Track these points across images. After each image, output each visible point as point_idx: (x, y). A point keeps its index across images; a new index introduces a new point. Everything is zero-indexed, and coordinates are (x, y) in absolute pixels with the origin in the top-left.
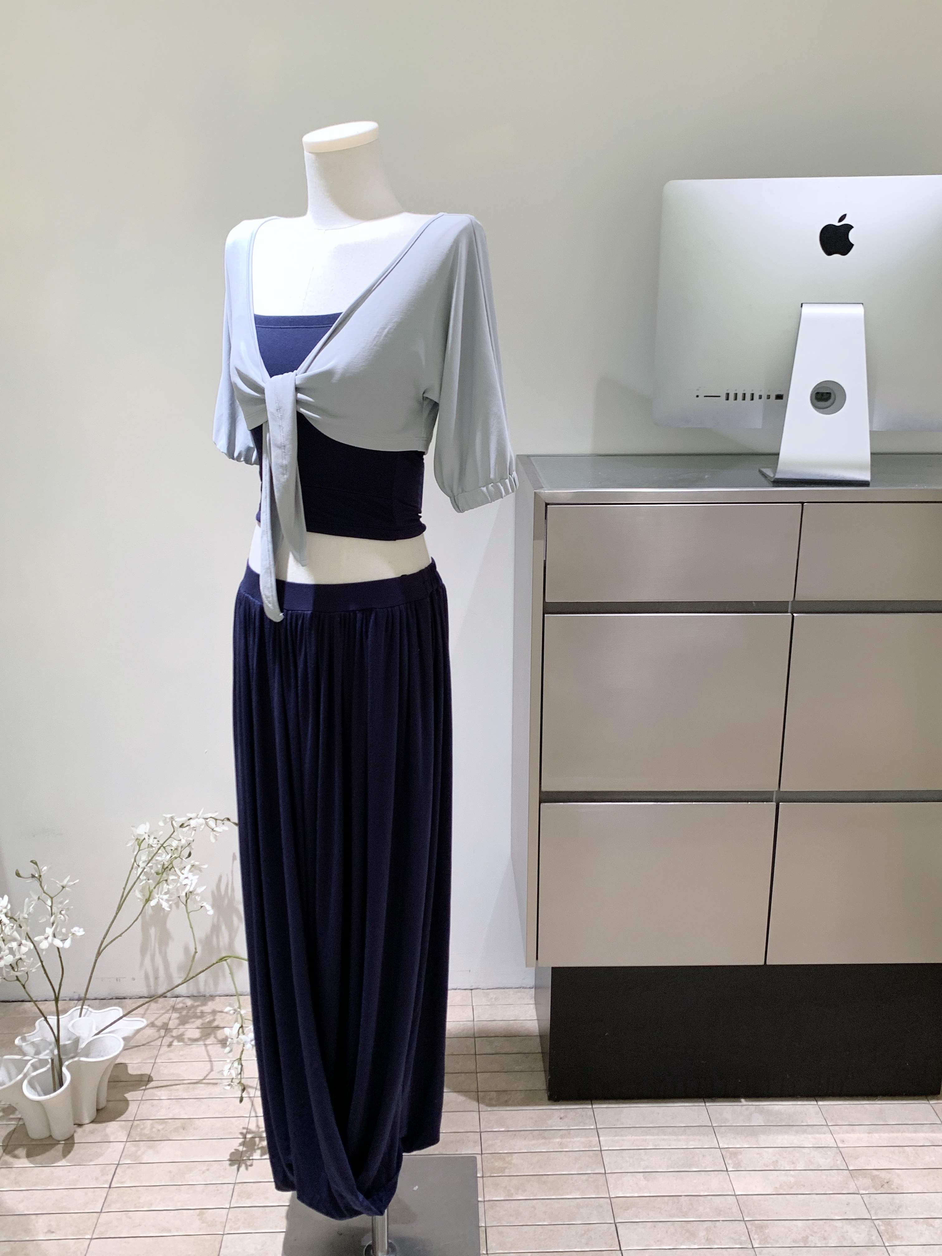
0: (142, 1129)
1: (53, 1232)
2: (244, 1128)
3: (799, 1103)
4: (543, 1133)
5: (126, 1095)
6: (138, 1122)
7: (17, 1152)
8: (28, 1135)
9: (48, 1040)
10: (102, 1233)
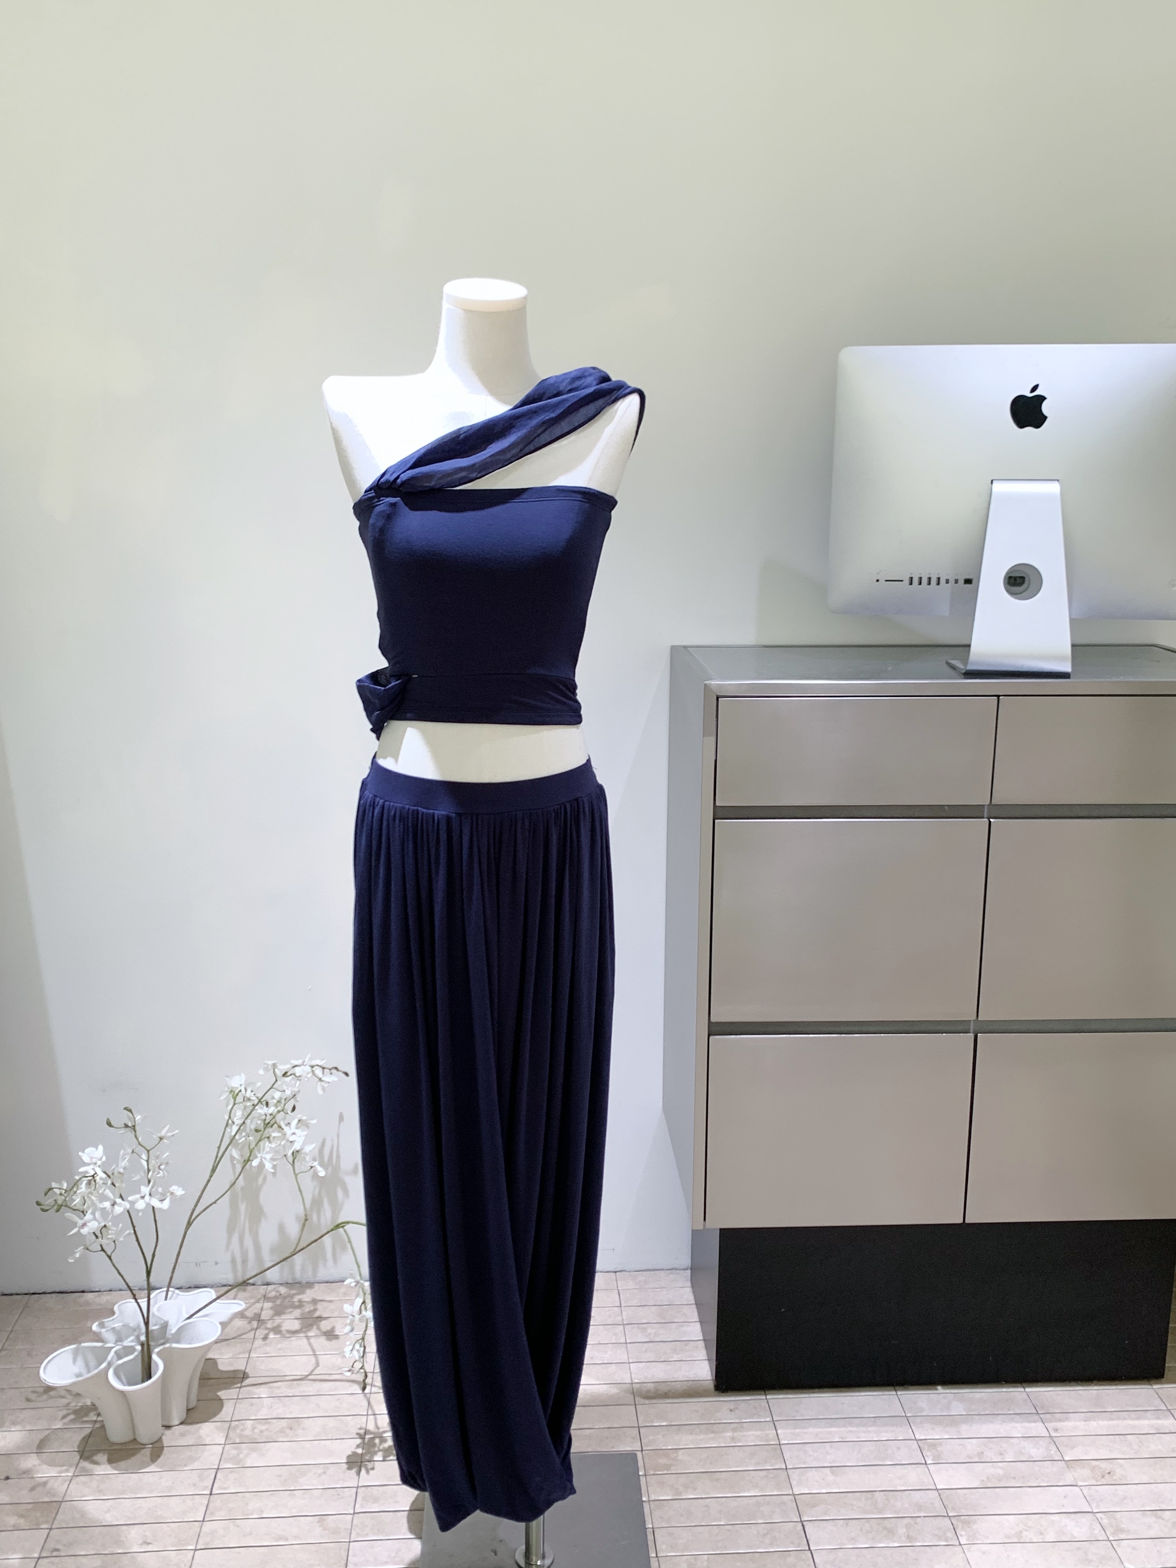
0: (242, 1430)
1: (149, 1544)
2: (360, 1429)
3: (1004, 1390)
4: (711, 1427)
5: (219, 1394)
6: (236, 1423)
7: (96, 1458)
8: (108, 1439)
9: (131, 1325)
10: (208, 1543)
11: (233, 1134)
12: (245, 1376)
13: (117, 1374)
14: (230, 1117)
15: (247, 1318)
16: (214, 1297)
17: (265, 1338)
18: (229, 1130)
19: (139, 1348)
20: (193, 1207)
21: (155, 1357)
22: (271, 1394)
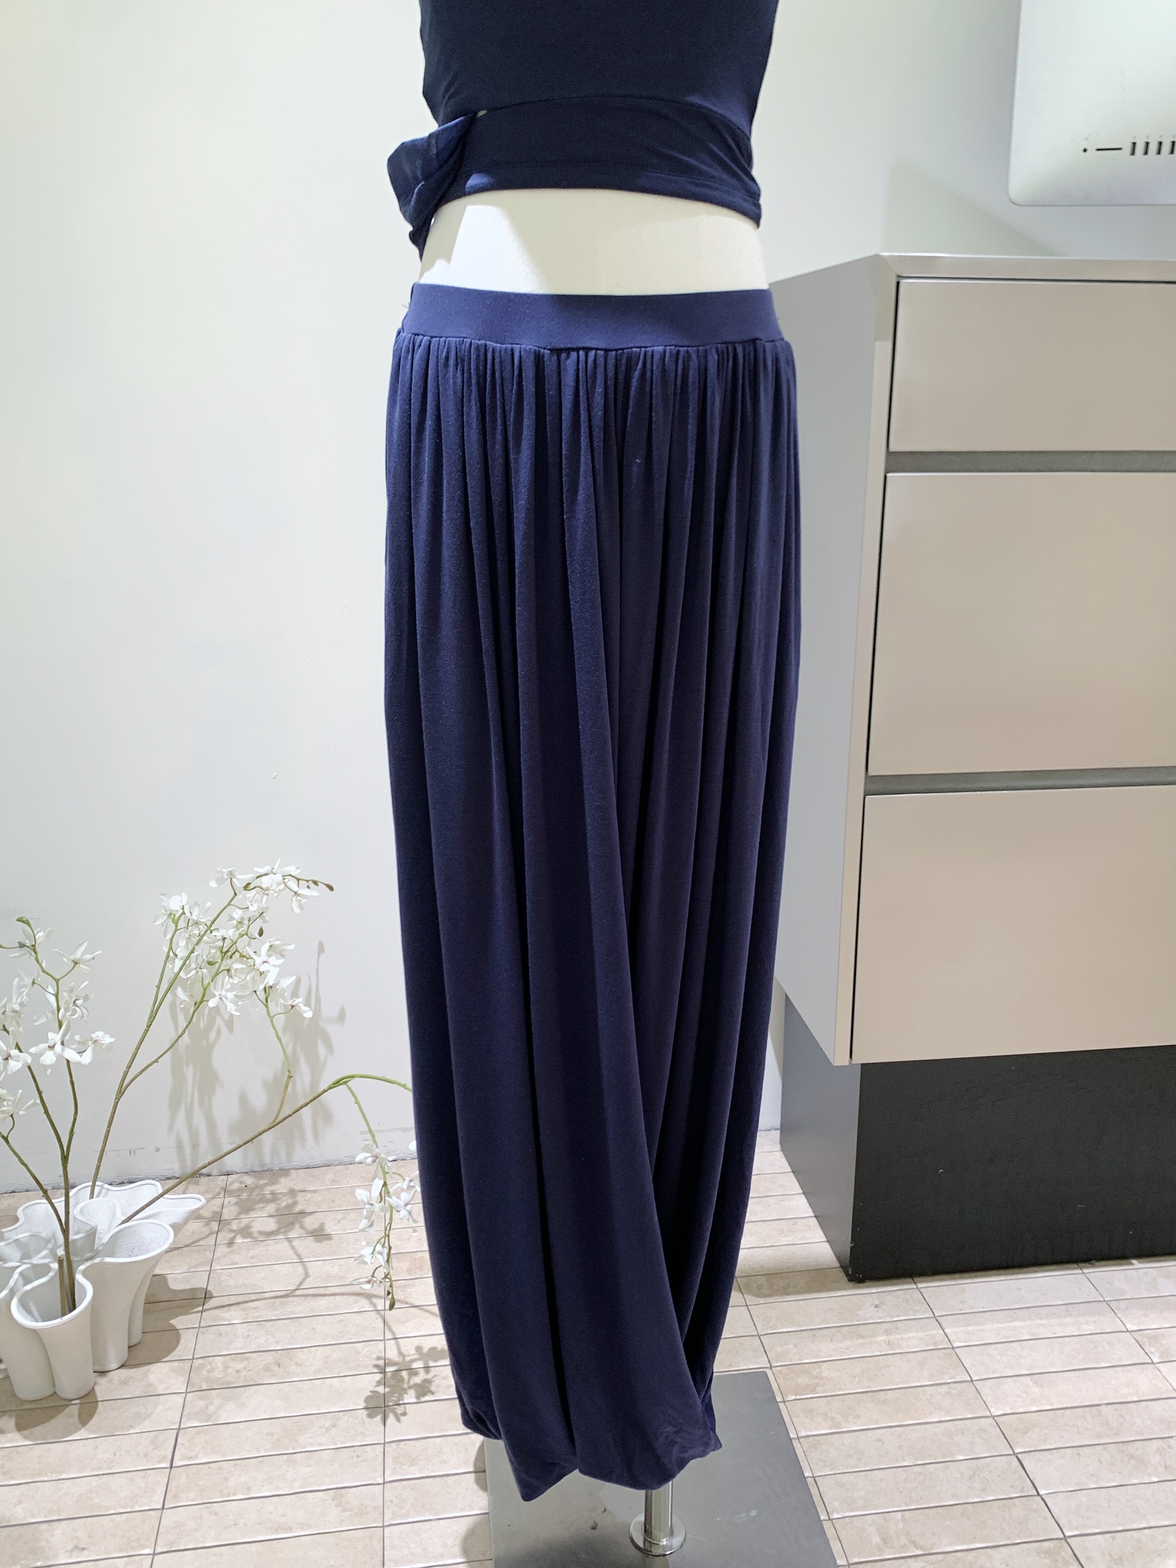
0: (209, 1371)
1: (83, 1549)
2: (379, 1358)
4: (854, 1329)
5: (172, 1322)
6: (201, 1361)
8: (15, 1395)
9: (43, 1235)
10: (172, 1543)
11: (176, 970)
12: (207, 1296)
13: (24, 1305)
14: (171, 948)
15: (205, 1218)
16: (161, 1191)
17: (231, 1243)
18: (170, 966)
19: (55, 1266)
20: (125, 1069)
21: (79, 1277)
22: (245, 1318)
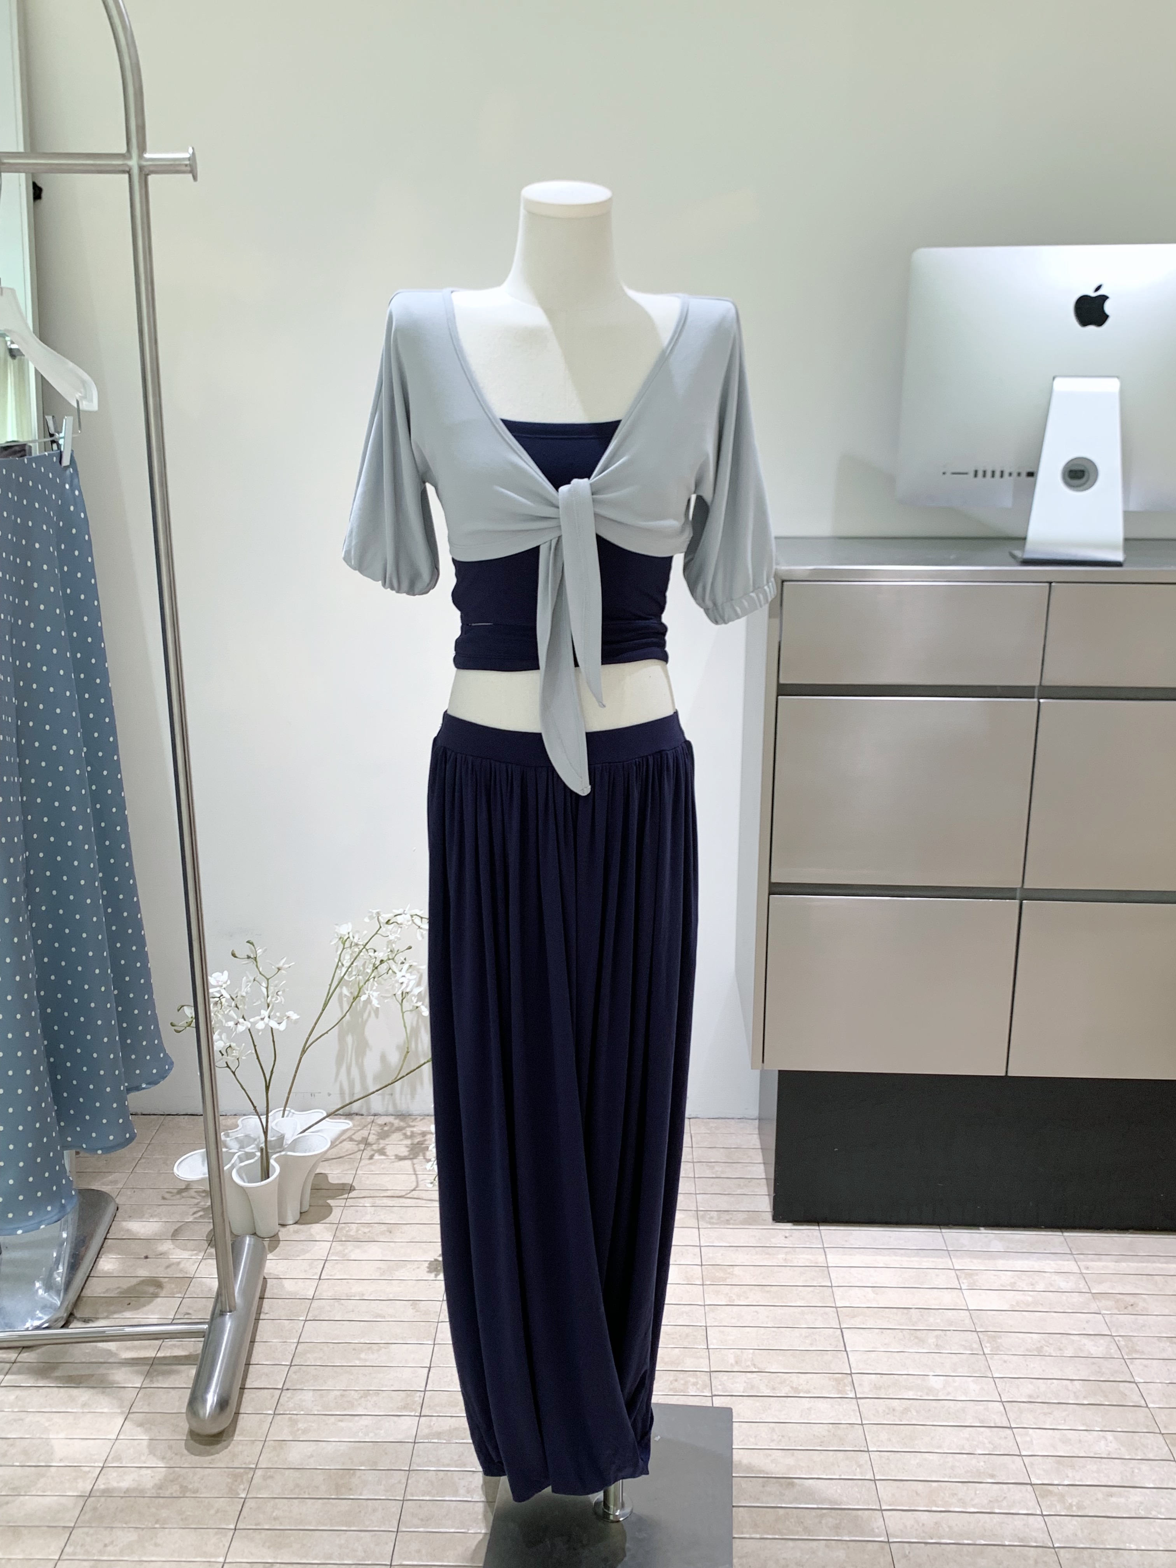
0: (347, 1231)
3: (1043, 1233)
4: (766, 1249)
9: (252, 1136)
10: (316, 1316)
11: (342, 975)
12: (351, 1189)
13: (238, 1172)
14: (340, 960)
15: (356, 1141)
16: (325, 1116)
17: (371, 1157)
18: (339, 972)
19: (259, 1154)
20: (307, 1037)
21: (272, 1162)
22: (374, 1203)
